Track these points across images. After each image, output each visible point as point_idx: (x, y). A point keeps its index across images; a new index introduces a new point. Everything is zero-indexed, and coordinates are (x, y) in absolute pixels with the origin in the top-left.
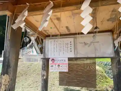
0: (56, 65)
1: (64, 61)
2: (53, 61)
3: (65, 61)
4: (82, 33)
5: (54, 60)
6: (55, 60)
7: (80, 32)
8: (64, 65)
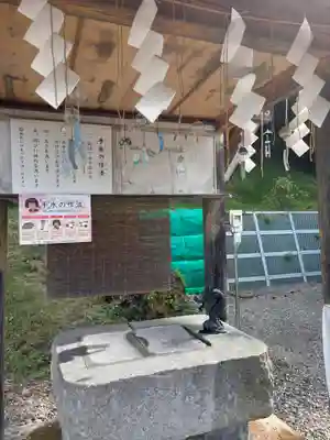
0: (43, 222)
1: (75, 205)
2: (32, 206)
3: (80, 205)
4: (133, 115)
5: (36, 202)
6: (40, 204)
7: (127, 108)
8: (76, 220)
